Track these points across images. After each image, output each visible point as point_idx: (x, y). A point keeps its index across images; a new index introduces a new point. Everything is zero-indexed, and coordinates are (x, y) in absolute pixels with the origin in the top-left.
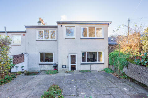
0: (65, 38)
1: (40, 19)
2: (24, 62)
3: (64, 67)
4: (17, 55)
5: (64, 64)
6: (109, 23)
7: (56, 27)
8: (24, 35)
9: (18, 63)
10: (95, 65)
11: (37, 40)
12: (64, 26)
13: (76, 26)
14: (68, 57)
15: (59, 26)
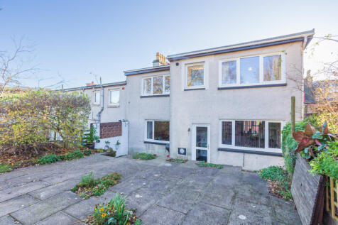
0: (185, 90)
1: (158, 55)
2: (121, 135)
3: (182, 151)
4: (109, 124)
5: (182, 146)
6: (305, 36)
7: (167, 69)
8: (123, 89)
9: (109, 137)
10: (256, 155)
11: (142, 97)
12: (182, 63)
13: (207, 60)
14: (189, 130)
15: (173, 65)
